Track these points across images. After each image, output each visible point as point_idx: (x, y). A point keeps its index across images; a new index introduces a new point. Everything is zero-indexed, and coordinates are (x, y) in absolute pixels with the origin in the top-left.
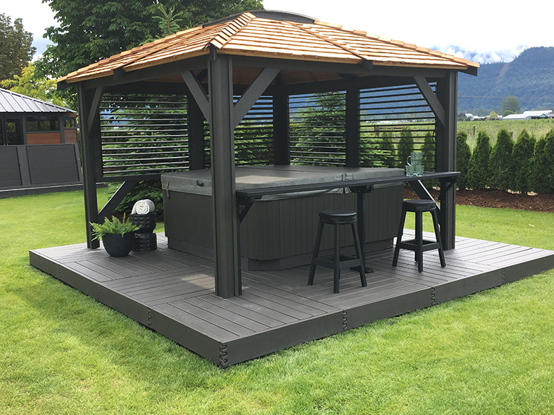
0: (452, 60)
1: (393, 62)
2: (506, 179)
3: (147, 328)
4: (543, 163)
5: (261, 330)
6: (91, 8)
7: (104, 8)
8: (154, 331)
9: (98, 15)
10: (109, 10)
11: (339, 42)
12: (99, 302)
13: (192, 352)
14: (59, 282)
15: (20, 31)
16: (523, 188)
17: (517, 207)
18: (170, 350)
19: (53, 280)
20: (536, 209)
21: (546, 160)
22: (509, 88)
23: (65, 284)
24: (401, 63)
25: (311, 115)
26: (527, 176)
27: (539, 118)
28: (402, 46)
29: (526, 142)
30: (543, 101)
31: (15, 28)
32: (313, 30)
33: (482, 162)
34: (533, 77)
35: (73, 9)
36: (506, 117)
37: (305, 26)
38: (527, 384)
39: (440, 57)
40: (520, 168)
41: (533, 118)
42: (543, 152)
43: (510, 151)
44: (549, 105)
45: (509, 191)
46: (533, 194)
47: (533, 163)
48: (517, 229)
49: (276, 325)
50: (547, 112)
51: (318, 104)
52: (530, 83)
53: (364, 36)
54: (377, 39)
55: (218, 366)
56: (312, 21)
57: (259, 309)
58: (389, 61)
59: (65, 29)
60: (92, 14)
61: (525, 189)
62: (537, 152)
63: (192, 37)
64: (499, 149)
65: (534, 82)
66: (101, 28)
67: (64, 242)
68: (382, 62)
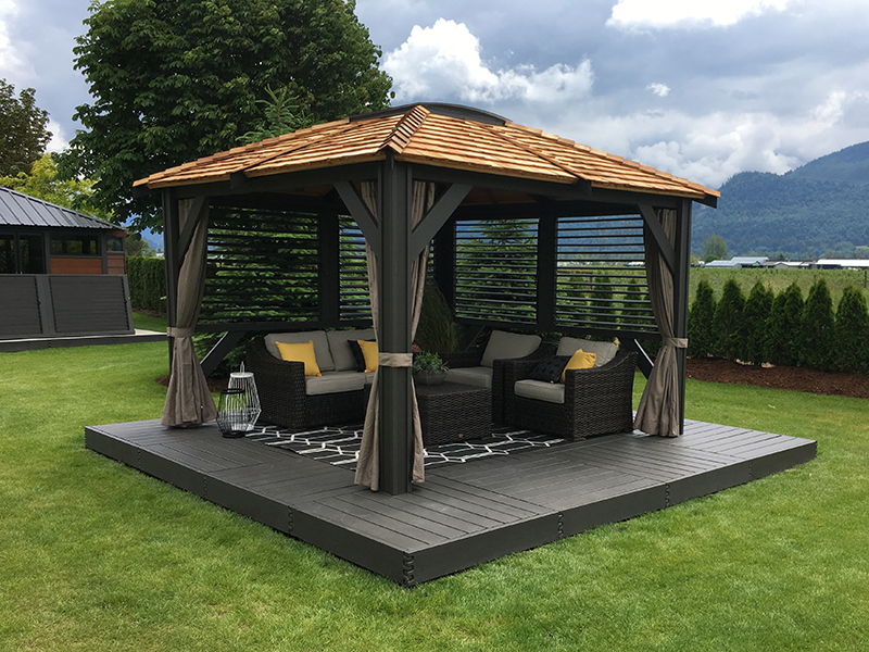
0: (686, 186)
1: (616, 184)
2: (736, 345)
3: (285, 534)
4: (783, 327)
5: (455, 537)
6: (149, 80)
7: (166, 84)
8: (297, 539)
9: (156, 90)
10: (173, 85)
11: (544, 153)
12: (205, 500)
13: (358, 566)
14: (138, 472)
15: (28, 107)
16: (756, 357)
17: (750, 382)
18: (326, 565)
19: (126, 468)
20: (775, 386)
21: (786, 321)
22: (713, 224)
23: (147, 474)
24: (625, 185)
25: (478, 250)
26: (763, 343)
27: (751, 266)
28: (621, 164)
29: (761, 296)
30: (757, 244)
31: (20, 103)
32: (506, 135)
33: (704, 321)
34: (745, 212)
35: (121, 79)
36: (708, 264)
37: (495, 128)
38: (807, 604)
39: (670, 180)
40: (752, 331)
41: (744, 266)
42: (783, 311)
43: (740, 309)
44: (764, 251)
45: (738, 361)
46: (769, 365)
47: (770, 326)
48: (754, 411)
49: (474, 531)
50: (761, 260)
51: (486, 236)
52: (740, 220)
53: (572, 147)
54: (588, 152)
55: (400, 585)
56: (502, 122)
57: (444, 509)
58: (611, 183)
59: (105, 108)
60: (148, 89)
61: (759, 360)
62: (776, 310)
63: (340, 134)
64: (727, 305)
65: (746, 219)
66: (161, 110)
67: (129, 416)
68: (602, 183)
